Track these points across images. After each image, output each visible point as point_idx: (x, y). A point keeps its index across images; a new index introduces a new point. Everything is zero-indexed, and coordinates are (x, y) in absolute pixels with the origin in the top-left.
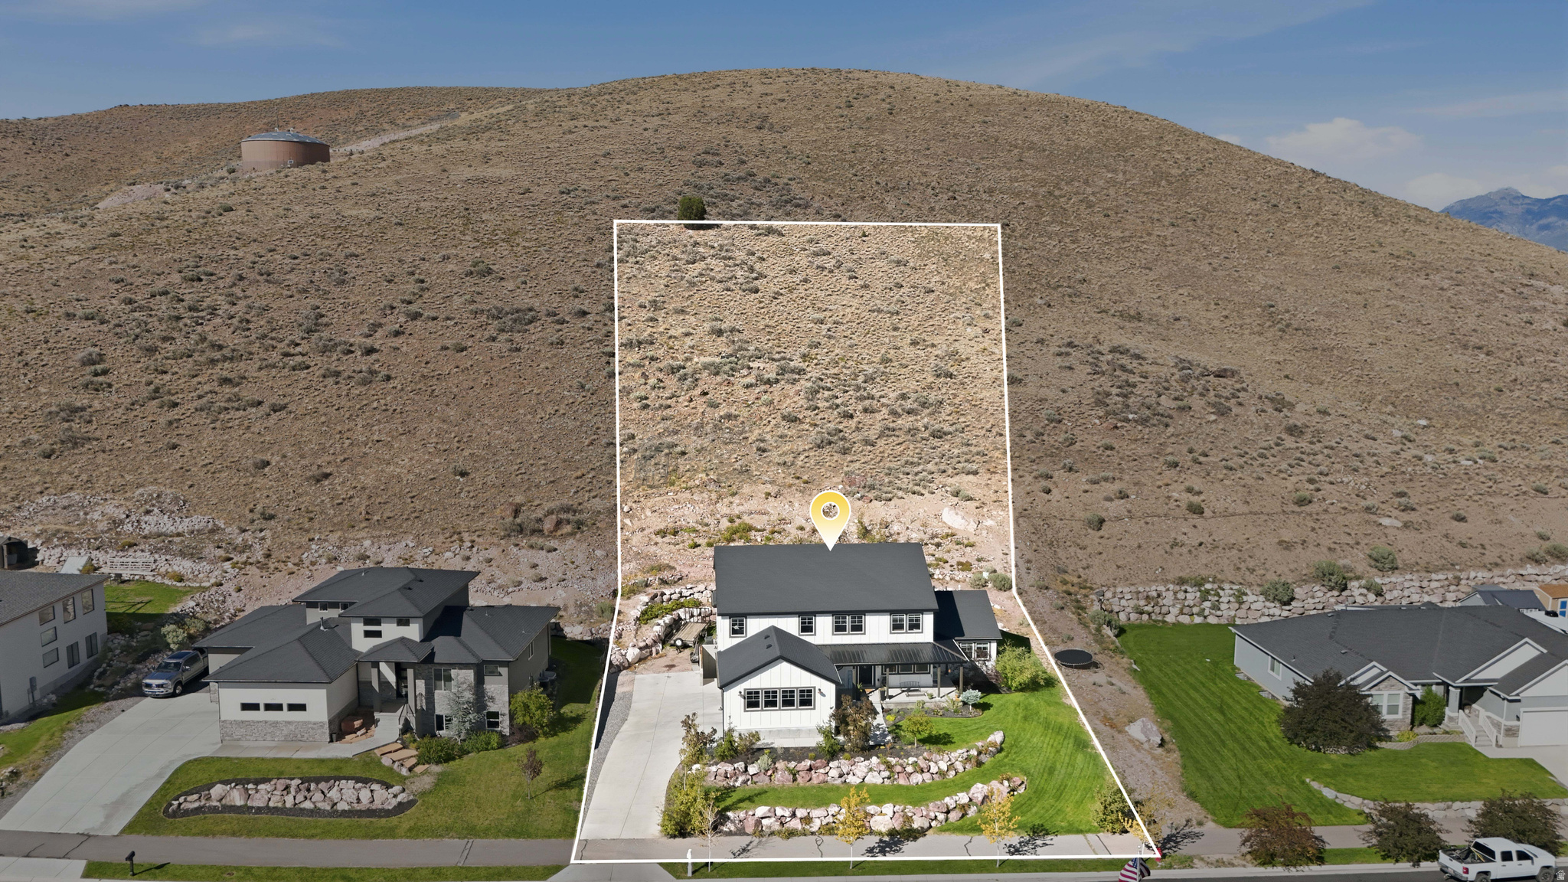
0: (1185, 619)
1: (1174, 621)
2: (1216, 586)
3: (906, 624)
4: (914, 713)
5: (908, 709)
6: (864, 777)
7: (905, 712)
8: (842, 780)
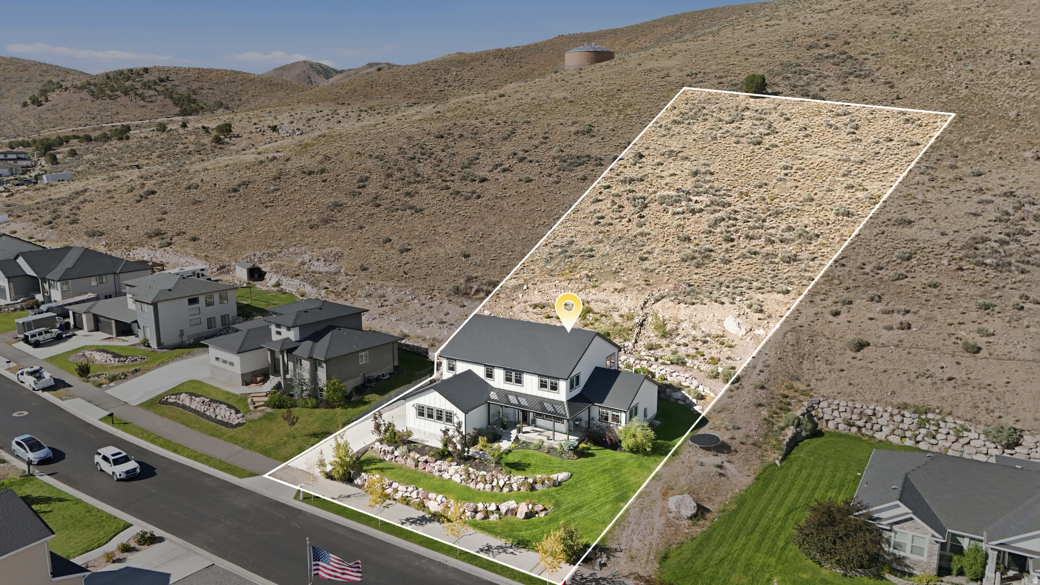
0: (895, 440)
1: (883, 438)
2: (938, 417)
3: (549, 385)
4: (531, 446)
5: (531, 443)
6: (452, 476)
7: (526, 445)
8: (440, 474)
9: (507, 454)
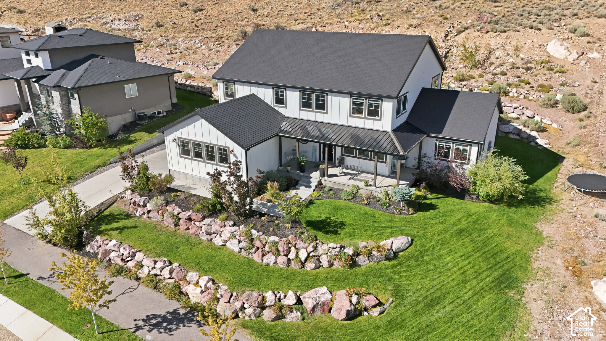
3: (365, 108)
4: (342, 195)
5: (342, 190)
6: (226, 242)
7: (335, 192)
8: (209, 237)
9: (307, 206)
